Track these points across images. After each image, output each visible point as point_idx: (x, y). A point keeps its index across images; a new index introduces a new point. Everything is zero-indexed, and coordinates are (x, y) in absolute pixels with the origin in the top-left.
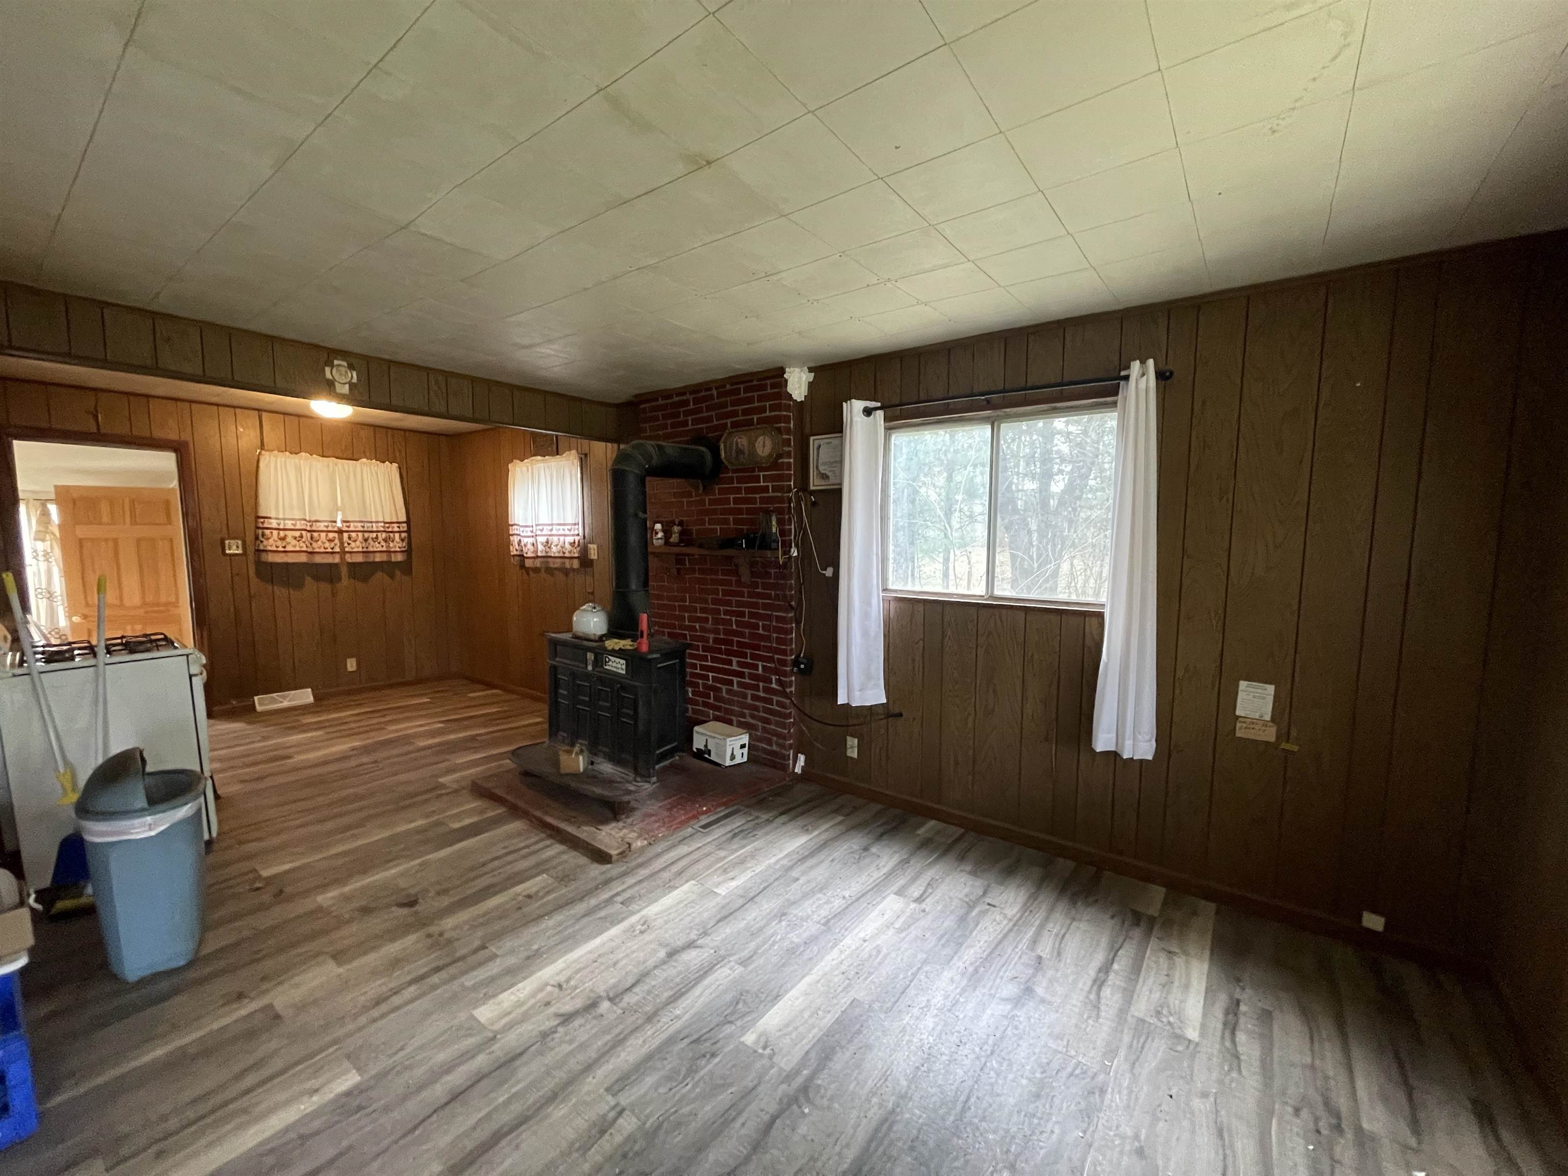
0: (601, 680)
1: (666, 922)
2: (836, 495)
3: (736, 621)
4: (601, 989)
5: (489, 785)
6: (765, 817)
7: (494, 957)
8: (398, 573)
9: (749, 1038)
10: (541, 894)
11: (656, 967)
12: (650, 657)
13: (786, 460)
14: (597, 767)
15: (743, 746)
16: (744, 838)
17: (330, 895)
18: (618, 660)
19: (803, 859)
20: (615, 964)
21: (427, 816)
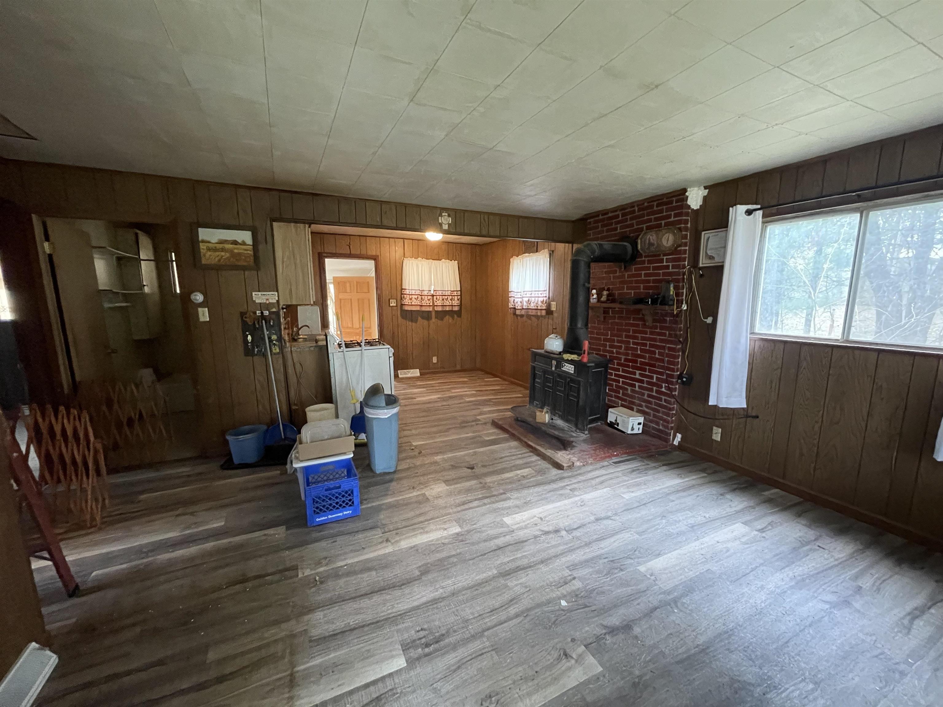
0: (559, 376)
1: (595, 504)
2: (719, 270)
3: (640, 348)
4: (561, 525)
5: (500, 423)
6: (653, 465)
7: (509, 499)
8: (455, 316)
9: (642, 569)
10: (529, 477)
11: (589, 523)
12: (589, 365)
13: (683, 248)
14: (554, 421)
15: (639, 424)
16: (639, 473)
17: (439, 457)
18: (569, 365)
19: (678, 491)
20: (568, 516)
21: (474, 432)
